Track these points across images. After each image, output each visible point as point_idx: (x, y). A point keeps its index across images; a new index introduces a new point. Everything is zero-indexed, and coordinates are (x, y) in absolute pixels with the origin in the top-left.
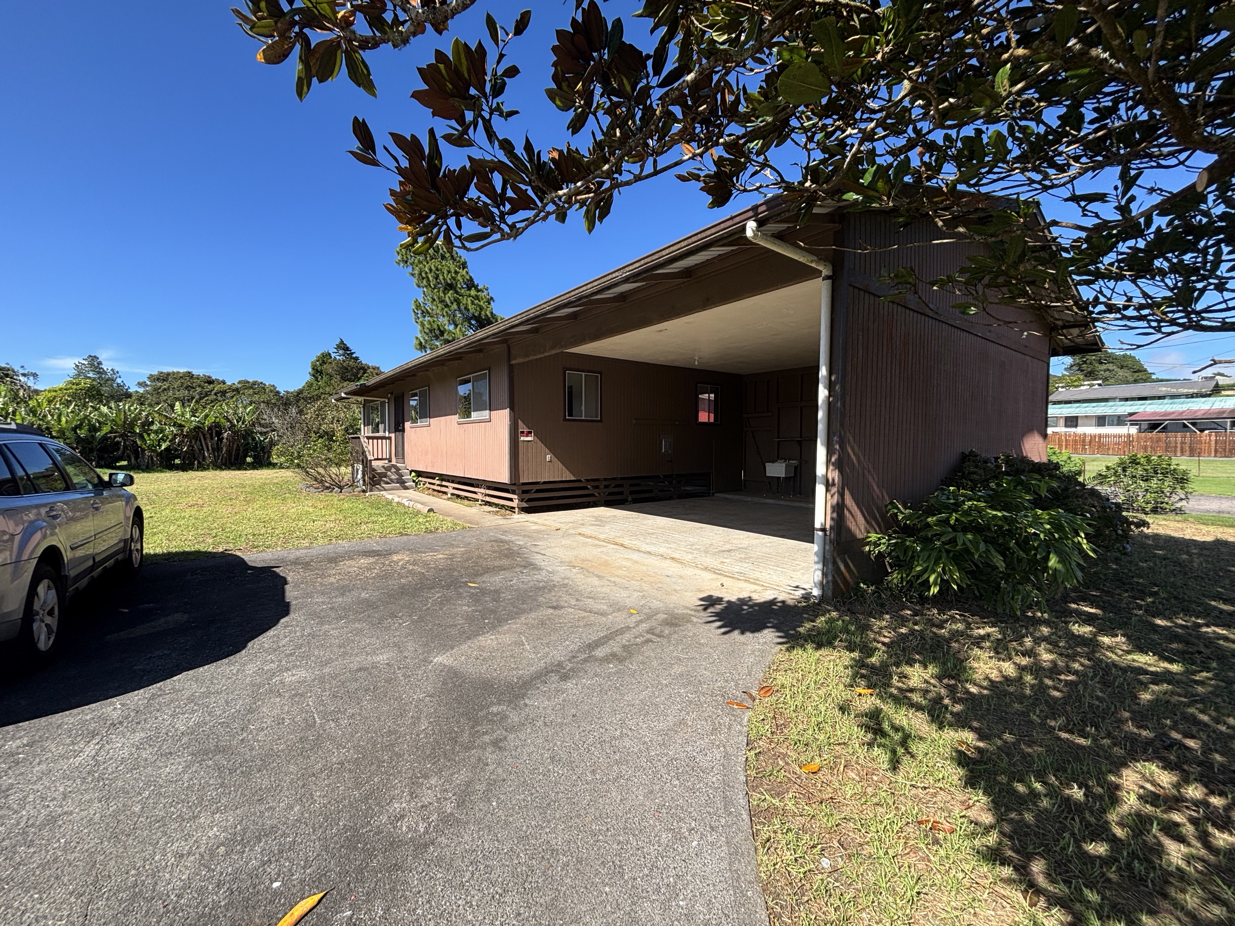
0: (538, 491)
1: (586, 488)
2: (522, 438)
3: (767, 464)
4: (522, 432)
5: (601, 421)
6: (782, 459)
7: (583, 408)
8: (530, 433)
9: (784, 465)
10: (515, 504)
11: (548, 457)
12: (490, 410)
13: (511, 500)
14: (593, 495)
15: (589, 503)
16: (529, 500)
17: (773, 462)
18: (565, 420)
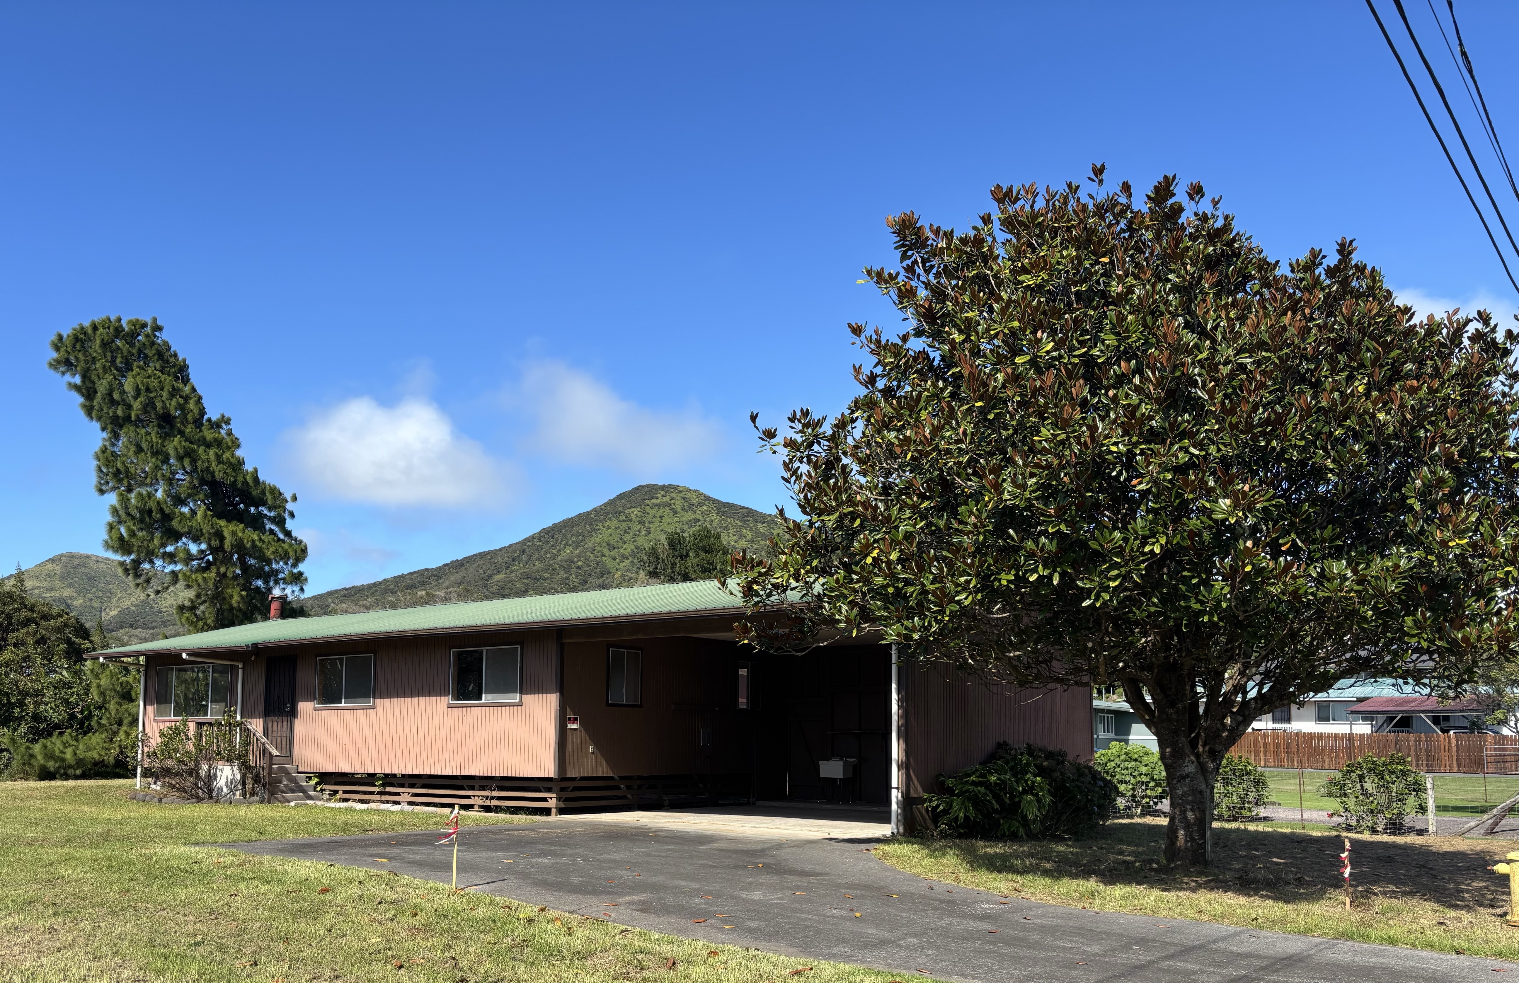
0: (575, 789)
1: (618, 788)
2: (569, 726)
3: (821, 762)
4: (570, 719)
5: (640, 706)
6: (838, 756)
7: (624, 691)
8: (576, 719)
9: (841, 763)
10: (552, 803)
11: (591, 749)
12: (521, 692)
13: (544, 800)
14: (625, 797)
15: (623, 805)
16: (567, 800)
17: (828, 760)
18: (608, 705)
